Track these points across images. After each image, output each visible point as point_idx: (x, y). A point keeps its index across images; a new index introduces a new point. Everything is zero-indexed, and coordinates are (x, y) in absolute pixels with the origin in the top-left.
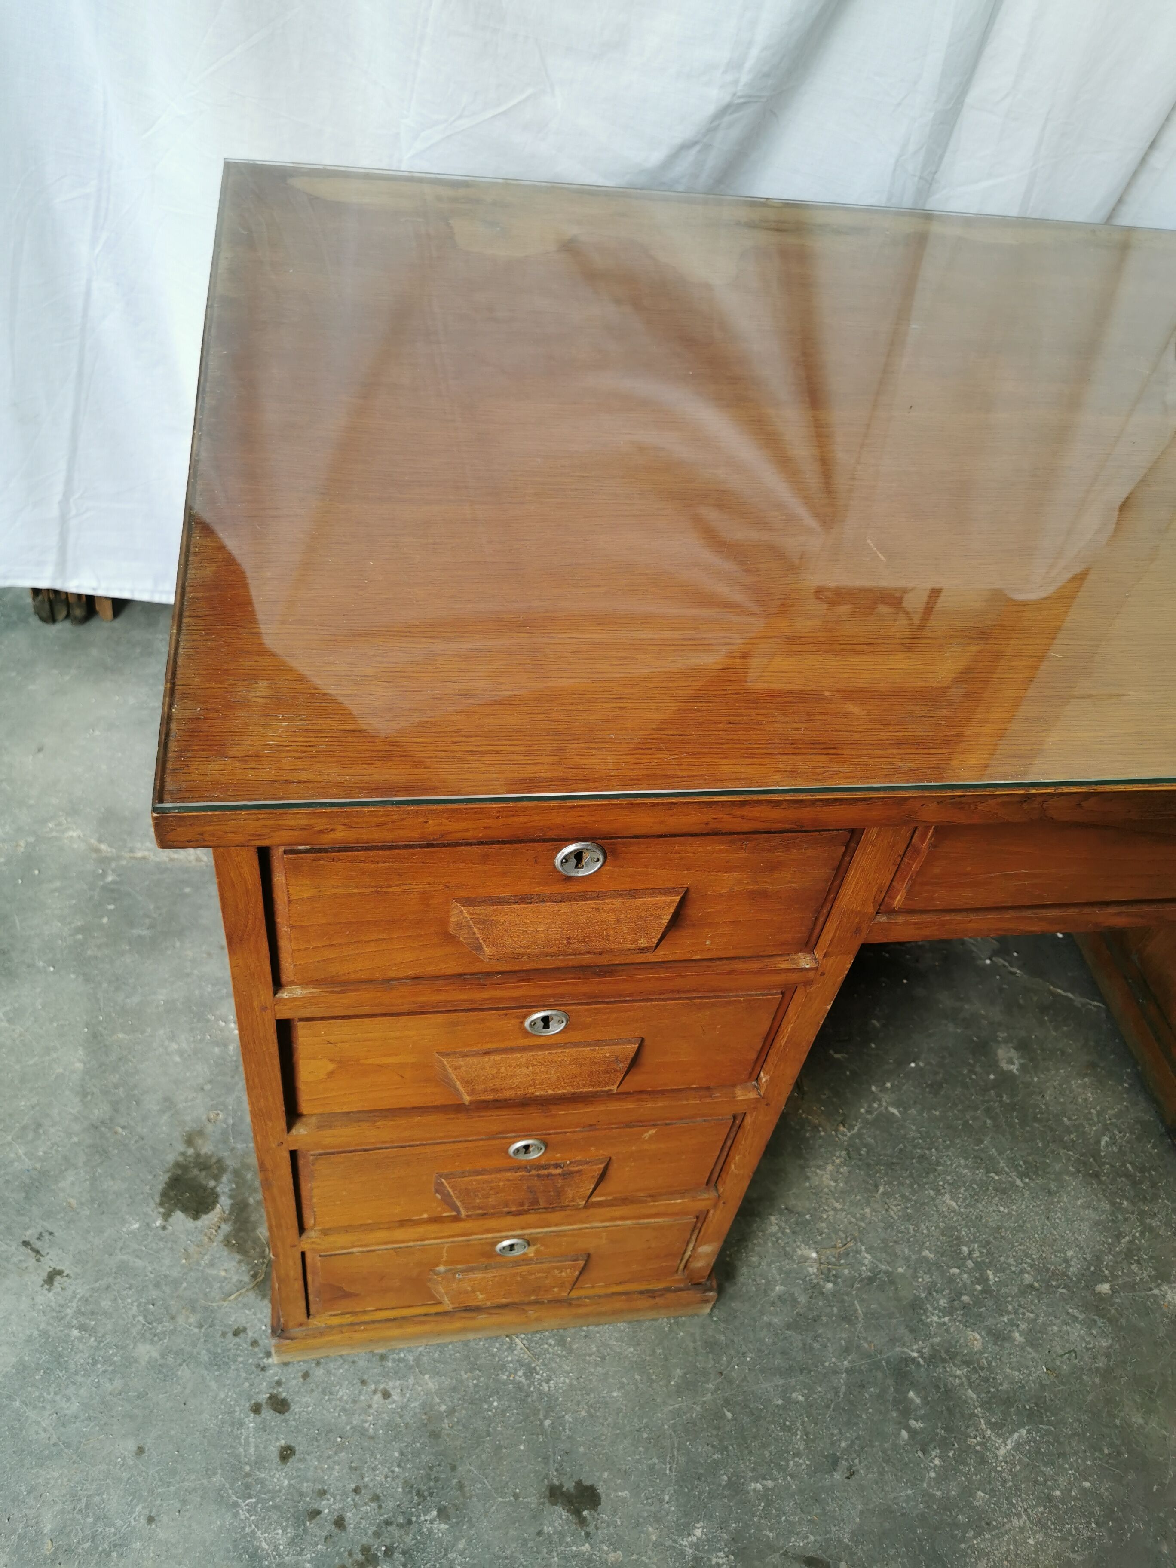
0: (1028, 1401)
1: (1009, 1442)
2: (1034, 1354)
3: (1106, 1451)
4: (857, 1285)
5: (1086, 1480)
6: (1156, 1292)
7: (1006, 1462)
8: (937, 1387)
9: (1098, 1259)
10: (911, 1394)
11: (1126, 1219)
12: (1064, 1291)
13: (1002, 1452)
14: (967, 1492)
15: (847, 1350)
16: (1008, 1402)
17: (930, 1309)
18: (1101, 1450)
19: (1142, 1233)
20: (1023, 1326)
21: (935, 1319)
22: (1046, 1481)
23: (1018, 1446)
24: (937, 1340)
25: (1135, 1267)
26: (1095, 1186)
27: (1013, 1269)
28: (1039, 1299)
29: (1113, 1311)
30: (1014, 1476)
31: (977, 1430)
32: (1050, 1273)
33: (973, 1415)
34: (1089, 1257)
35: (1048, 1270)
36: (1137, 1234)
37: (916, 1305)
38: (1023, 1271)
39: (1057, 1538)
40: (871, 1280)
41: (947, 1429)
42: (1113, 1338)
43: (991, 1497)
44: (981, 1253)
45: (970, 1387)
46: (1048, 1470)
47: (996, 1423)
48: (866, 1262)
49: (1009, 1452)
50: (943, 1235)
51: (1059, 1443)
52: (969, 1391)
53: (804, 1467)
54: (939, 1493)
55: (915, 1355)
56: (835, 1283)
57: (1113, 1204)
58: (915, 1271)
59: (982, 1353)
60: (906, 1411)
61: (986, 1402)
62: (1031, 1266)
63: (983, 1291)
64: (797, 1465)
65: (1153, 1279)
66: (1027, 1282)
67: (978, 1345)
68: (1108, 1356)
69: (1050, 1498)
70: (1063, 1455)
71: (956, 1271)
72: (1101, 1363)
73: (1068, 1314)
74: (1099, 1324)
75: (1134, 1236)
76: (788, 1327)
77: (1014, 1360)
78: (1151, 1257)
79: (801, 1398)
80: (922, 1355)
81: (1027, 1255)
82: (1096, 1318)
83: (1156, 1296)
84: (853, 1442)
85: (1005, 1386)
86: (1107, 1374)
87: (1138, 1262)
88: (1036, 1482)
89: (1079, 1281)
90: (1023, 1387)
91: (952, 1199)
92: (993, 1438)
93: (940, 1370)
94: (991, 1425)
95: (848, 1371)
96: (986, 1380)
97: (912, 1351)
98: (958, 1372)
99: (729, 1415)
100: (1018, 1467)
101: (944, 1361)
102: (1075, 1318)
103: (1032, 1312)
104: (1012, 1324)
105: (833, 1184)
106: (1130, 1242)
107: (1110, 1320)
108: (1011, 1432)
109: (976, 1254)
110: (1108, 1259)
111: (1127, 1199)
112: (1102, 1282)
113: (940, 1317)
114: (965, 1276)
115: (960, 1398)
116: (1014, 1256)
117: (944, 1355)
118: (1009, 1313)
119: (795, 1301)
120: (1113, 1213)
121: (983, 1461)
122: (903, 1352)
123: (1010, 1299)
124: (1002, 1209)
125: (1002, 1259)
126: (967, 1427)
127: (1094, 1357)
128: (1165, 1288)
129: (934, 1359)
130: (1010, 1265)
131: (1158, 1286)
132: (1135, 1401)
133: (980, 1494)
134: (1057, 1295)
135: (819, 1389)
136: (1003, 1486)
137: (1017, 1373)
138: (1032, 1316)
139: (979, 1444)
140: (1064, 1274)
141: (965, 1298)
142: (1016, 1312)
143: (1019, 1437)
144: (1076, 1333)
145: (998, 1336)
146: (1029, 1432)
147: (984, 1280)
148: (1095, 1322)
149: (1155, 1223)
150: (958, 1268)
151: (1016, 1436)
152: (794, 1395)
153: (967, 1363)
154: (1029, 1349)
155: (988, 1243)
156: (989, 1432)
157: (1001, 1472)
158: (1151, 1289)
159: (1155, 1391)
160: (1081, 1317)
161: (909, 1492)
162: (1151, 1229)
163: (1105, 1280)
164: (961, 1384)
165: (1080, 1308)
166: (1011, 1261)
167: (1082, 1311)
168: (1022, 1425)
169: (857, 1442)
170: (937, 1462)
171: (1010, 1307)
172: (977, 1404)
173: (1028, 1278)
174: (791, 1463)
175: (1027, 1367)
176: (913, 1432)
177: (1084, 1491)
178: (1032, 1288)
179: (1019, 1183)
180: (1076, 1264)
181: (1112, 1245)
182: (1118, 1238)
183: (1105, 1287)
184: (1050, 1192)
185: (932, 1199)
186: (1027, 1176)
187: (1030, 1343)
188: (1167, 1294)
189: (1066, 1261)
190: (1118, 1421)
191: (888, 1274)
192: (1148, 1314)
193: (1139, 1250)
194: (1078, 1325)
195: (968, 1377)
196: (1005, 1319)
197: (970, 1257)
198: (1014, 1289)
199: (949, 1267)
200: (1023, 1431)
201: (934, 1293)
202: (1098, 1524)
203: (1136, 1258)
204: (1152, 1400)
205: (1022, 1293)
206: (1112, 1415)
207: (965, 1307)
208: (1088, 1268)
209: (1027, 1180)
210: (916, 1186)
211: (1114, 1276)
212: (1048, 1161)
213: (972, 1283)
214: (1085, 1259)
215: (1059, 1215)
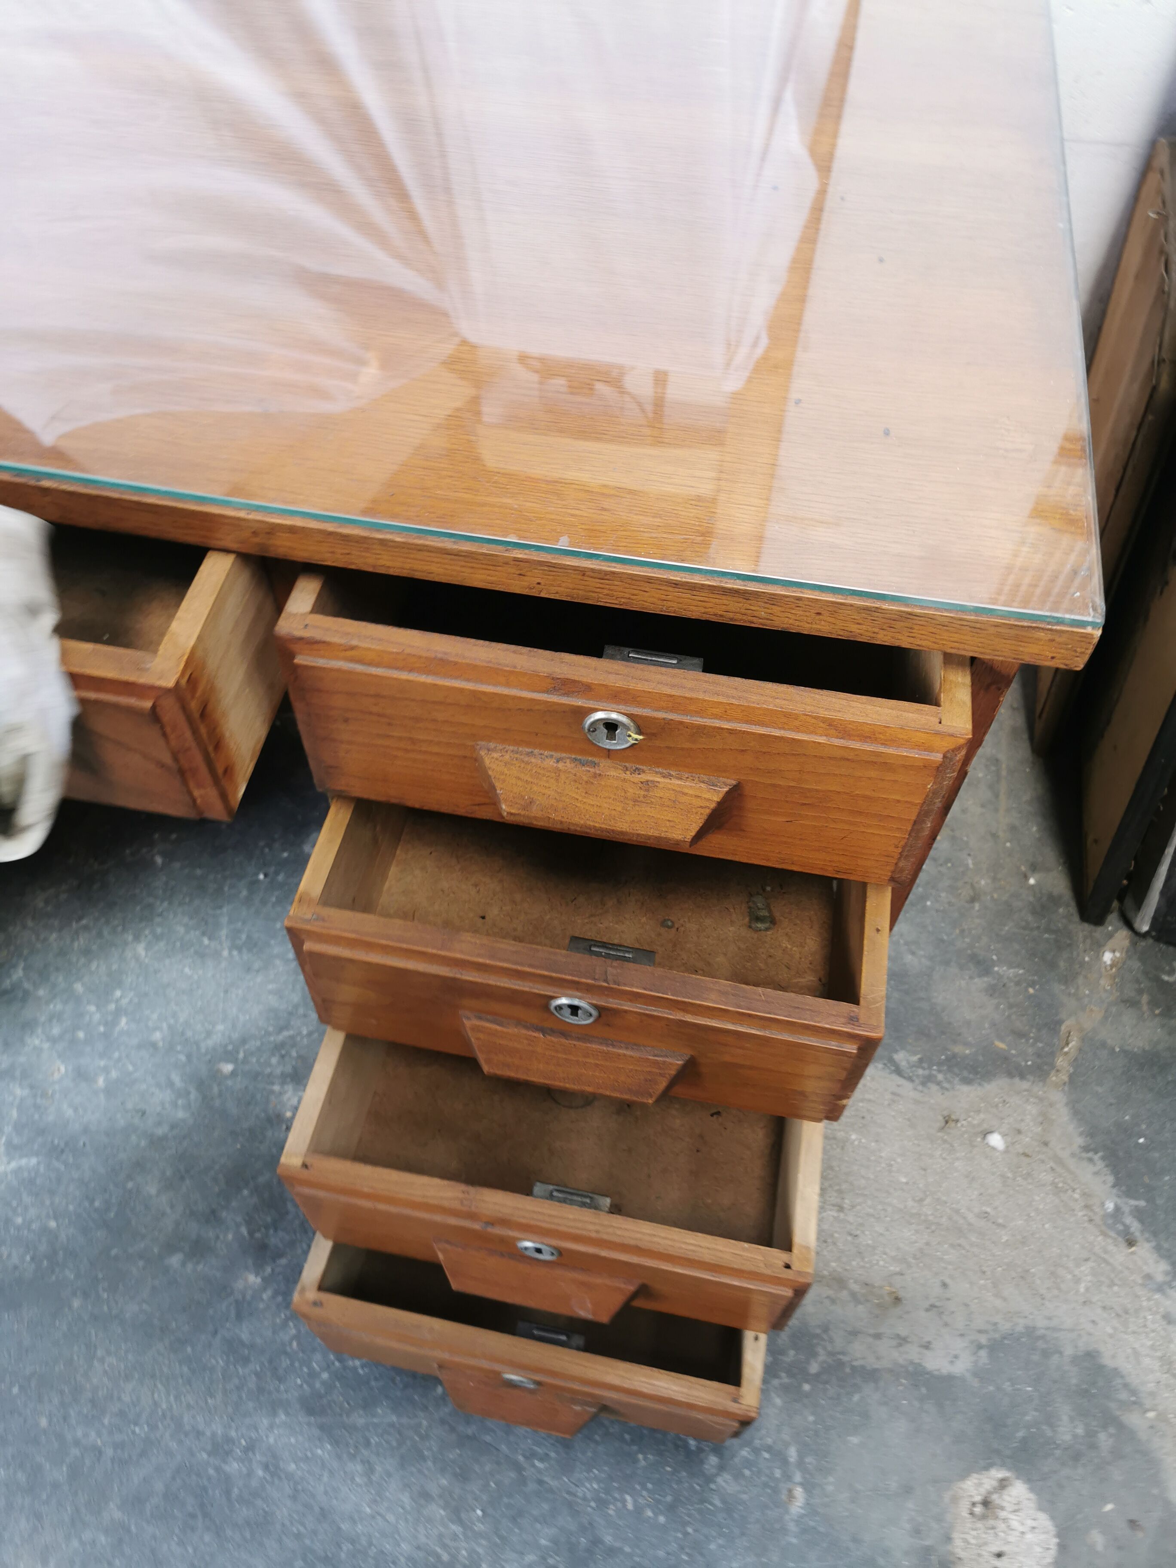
0: (61, 1137)
1: (13, 1163)
2: (102, 1101)
3: (97, 1204)
5: (55, 1220)
6: (276, 1088)
9: (244, 1041)
12: (184, 1058)
13: (1, 1169)
16: (41, 1131)
17: (39, 1033)
18: (92, 1202)
19: (310, 1032)
20: (114, 1074)
21: (37, 1043)
22: (17, 1207)
23: (17, 1171)
24: (22, 1060)
25: (274, 1060)
27: (150, 1023)
28: (152, 1056)
29: (215, 1091)
32: (183, 1039)
34: (235, 1036)
35: (183, 1034)
36: (305, 1032)
37: (28, 1027)
38: (156, 1029)
42: (193, 1113)
44: (131, 1001)
45: (19, 1108)
46: (28, 1200)
47: (15, 1144)
48: (15, 978)
50: (108, 976)
51: (59, 1182)
52: (15, 1110)
58: (54, 998)
59: (54, 1084)
61: (22, 1125)
62: (170, 1027)
63: (103, 1034)
65: (284, 1075)
66: (153, 1039)
67: (56, 1076)
68: (173, 1127)
69: (8, 1221)
70: (52, 1192)
71: (92, 1008)
72: (161, 1130)
73: (168, 1078)
74: (192, 1097)
75: (300, 1033)
77: (79, 1099)
78: (299, 1056)
81: (174, 1015)
82: (193, 1090)
83: (272, 1092)
85: (51, 1118)
86: (157, 1142)
87: (283, 1057)
88: (8, 1204)
89: (206, 1054)
90: (65, 1125)
91: (145, 949)
92: (2, 1155)
94: (10, 1146)
96: (37, 1107)
98: (19, 1092)
101: (13, 1077)
102: (171, 1084)
103: (134, 1065)
104: (106, 1070)
106: (292, 1037)
107: (205, 1098)
108: (21, 1157)
109: (126, 1001)
110: (253, 1044)
112: (227, 1061)
113: (42, 1042)
114: (98, 1016)
116: (161, 1013)
118: (110, 1059)
120: (297, 1005)
123: (123, 1048)
124: (187, 970)
125: (147, 1012)
127: (159, 1124)
128: (289, 1087)
130: (149, 1019)
131: (283, 1083)
132: (164, 1174)
134: (173, 1059)
137: (71, 1111)
138: (131, 1068)
140: (197, 1044)
141: (81, 1035)
142: (119, 1059)
143: (26, 1163)
144: (161, 1097)
145: (81, 1075)
146: (39, 1163)
147: (109, 1025)
148: (189, 1093)
150: (97, 1007)
151: (23, 1161)
153: (32, 1087)
154: (102, 1096)
155: (146, 994)
156: (3, 1149)
158: (273, 1084)
159: (192, 1172)
160: (179, 1085)
163: (235, 1061)
164: (12, 1103)
165: (185, 1078)
166: (155, 1016)
167: (184, 1081)
168: (37, 1154)
171: (116, 1055)
172: (12, 1122)
173: (157, 1036)
177: (45, 1230)
178: (154, 1045)
179: (225, 953)
180: (216, 1039)
181: (268, 1034)
182: (281, 1029)
183: (228, 1068)
184: (249, 970)
185: (126, 943)
186: (239, 949)
187: (109, 1091)
188: (286, 1092)
189: (209, 1034)
190: (130, 1185)
191: (26, 993)
192: (249, 1104)
193: (294, 1045)
194: (169, 1091)
195: (22, 1099)
196: (102, 1063)
197: (117, 1001)
198: (135, 1041)
199: (89, 1003)
200: (34, 1161)
201: (55, 1021)
202: (32, 1259)
203: (283, 1052)
204: (182, 1178)
205: (139, 1047)
206: (130, 1177)
207: (73, 1041)
208: (226, 1046)
209: (235, 953)
210: (120, 928)
211: (245, 1061)
212: (272, 942)
213: (99, 1023)
214: (230, 1037)
215: (240, 992)
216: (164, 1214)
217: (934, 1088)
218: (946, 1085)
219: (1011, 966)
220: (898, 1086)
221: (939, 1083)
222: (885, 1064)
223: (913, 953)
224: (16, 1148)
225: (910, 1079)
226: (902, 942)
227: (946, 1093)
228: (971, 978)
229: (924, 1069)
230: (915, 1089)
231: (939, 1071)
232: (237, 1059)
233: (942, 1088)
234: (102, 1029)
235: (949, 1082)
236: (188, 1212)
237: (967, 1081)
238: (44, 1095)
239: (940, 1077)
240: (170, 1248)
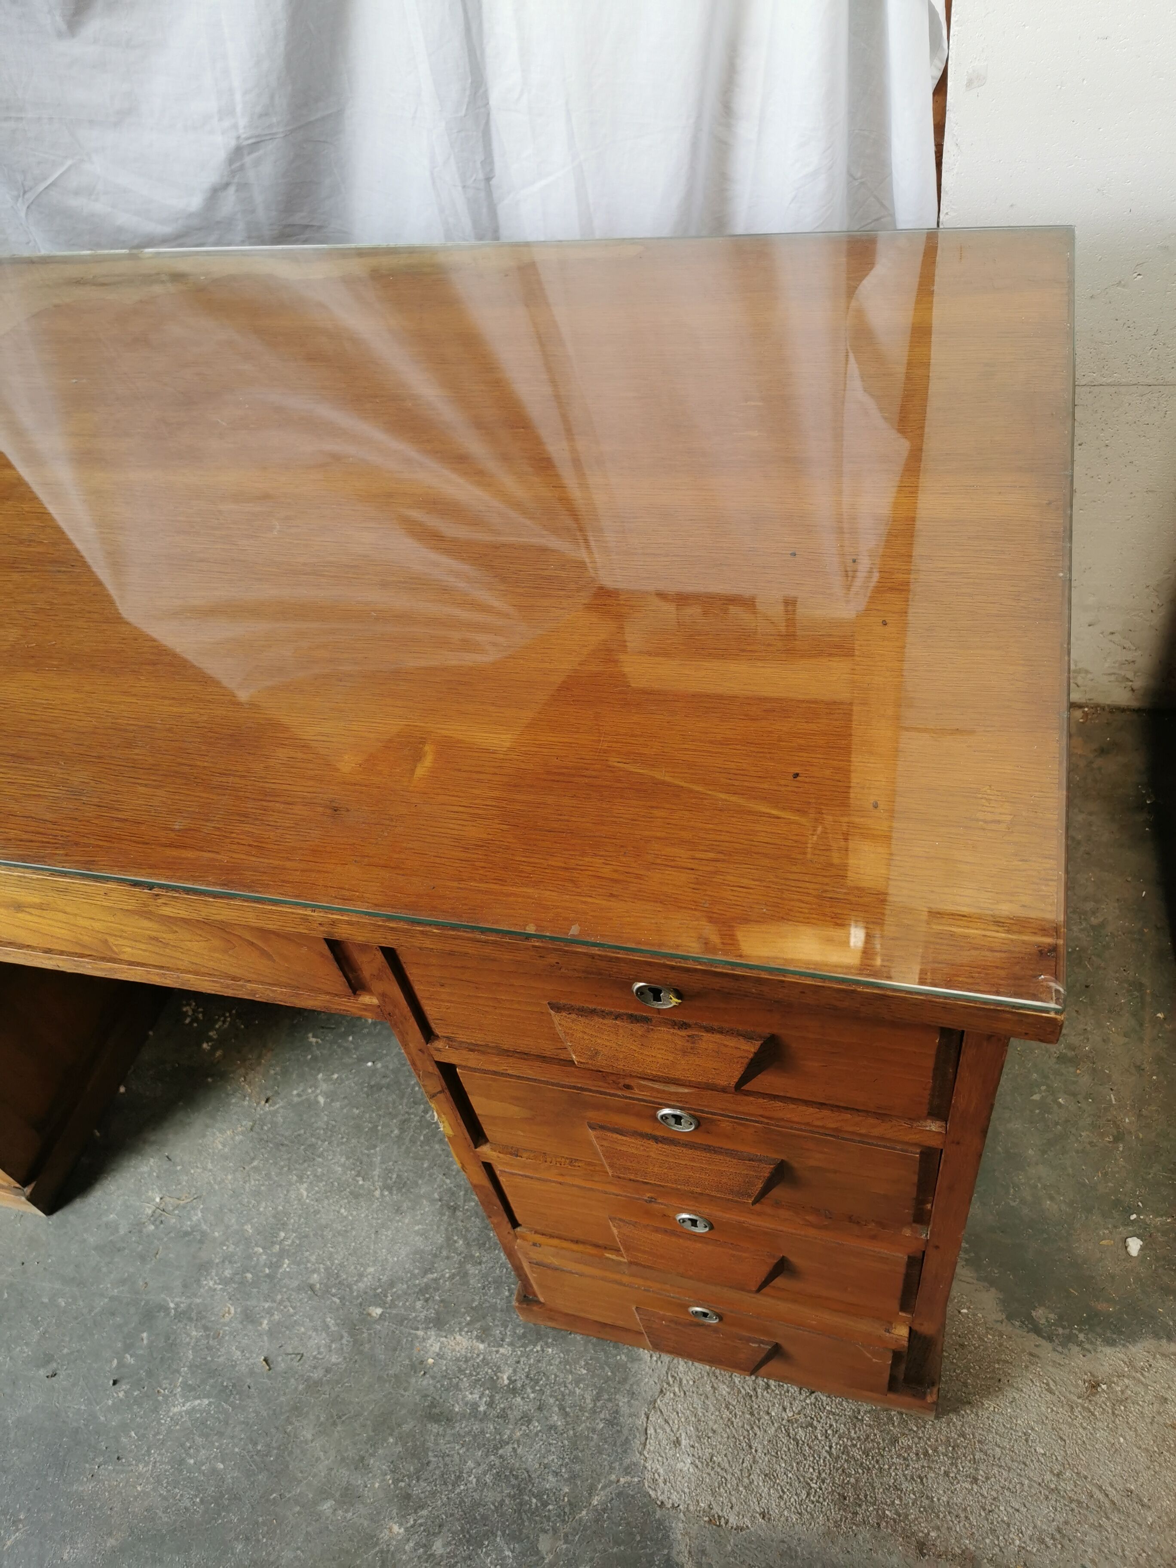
0: (230, 1379)
1: (188, 1404)
2: (267, 1344)
3: (259, 1447)
4: (172, 1235)
5: (222, 1462)
6: (420, 1333)
7: (172, 1419)
8: (168, 1338)
10: (145, 1335)
11: (448, 1258)
12: (338, 1301)
13: (176, 1410)
14: (124, 1427)
15: (123, 1282)
16: (213, 1373)
17: (213, 1274)
18: (255, 1445)
19: (452, 1277)
20: (277, 1317)
21: (211, 1283)
22: (190, 1448)
23: (192, 1411)
24: (198, 1301)
25: (419, 1304)
26: (445, 1218)
27: (309, 1265)
28: (310, 1298)
29: (365, 1335)
30: (170, 1431)
31: (170, 1384)
32: (337, 1281)
33: (178, 1371)
34: (384, 1278)
35: (338, 1277)
36: (447, 1275)
37: (204, 1267)
38: (314, 1271)
39: (161, 1495)
40: (187, 1234)
41: (150, 1373)
42: (345, 1358)
43: (139, 1440)
44: (293, 1242)
45: (193, 1348)
46: (199, 1440)
47: (190, 1385)
48: (195, 1218)
49: (180, 1413)
50: (274, 1217)
51: (227, 1423)
52: (190, 1352)
53: (25, 1355)
54: (102, 1419)
55: (172, 1305)
56: (157, 1227)
57: (448, 1238)
58: (227, 1240)
59: (225, 1325)
60: (128, 1348)
61: (197, 1366)
62: (326, 1269)
63: (268, 1276)
64: (22, 1352)
65: (427, 1320)
66: (311, 1281)
67: (227, 1318)
68: (328, 1371)
69: (182, 1462)
70: (221, 1434)
71: (260, 1250)
72: (316, 1375)
73: (324, 1321)
74: (344, 1341)
75: (443, 1276)
76: (97, 1248)
77: (246, 1341)
78: (442, 1301)
79: (63, 1304)
80: (175, 1309)
81: (331, 1257)
82: (345, 1335)
83: (417, 1337)
84: (72, 1353)
85: (221, 1359)
86: (313, 1386)
87: (427, 1300)
88: (182, 1445)
89: (357, 1298)
90: (234, 1366)
91: (307, 1190)
92: (178, 1396)
93: (181, 1325)
94: (186, 1386)
95: (112, 1299)
96: (209, 1348)
97: (172, 1302)
98: (194, 1333)
99: (6, 1296)
100: (178, 1427)
101: (190, 1319)
102: (326, 1327)
103: (294, 1308)
104: (269, 1312)
105: (220, 1147)
106: (435, 1280)
107: (355, 1342)
108: (196, 1398)
109: (289, 1242)
110: (401, 1287)
111: (465, 1238)
112: (378, 1305)
113: (215, 1283)
114: (264, 1257)
115: (178, 1353)
116: (319, 1255)
117: (194, 1315)
118: (274, 1301)
119: (116, 1230)
120: (441, 1247)
121: (155, 1410)
122: (165, 1300)
123: (285, 1290)
124: (343, 1211)
125: (307, 1254)
126: (165, 1378)
127: (315, 1368)
128: (432, 1333)
129: (183, 1315)
130: (308, 1261)
131: (427, 1329)
132: (318, 1417)
133: (133, 1434)
134: (328, 1302)
135: (81, 1303)
136: (154, 1436)
137: (239, 1353)
138: (291, 1310)
139: (163, 1396)
140: (350, 1286)
141: (249, 1276)
142: (281, 1303)
143: (199, 1404)
144: (317, 1341)
145: (249, 1317)
146: (210, 1404)
147: (276, 1266)
148: (342, 1337)
149: (472, 1270)
150: (263, 1248)
151: (197, 1402)
152: (60, 1300)
153: (206, 1328)
154: (266, 1338)
155: (307, 1236)
156: (179, 1390)
157: (162, 1424)
158: (417, 1329)
159: (344, 1418)
160: (333, 1328)
161: (83, 1407)
162: (466, 1274)
163: (382, 1304)
164: (188, 1344)
165: (339, 1321)
166: (313, 1258)
167: (338, 1325)
168: (209, 1396)
169: (76, 1354)
170: (121, 1395)
171: (279, 1297)
172: (188, 1364)
173: (315, 1278)
174: (18, 1349)
175: (251, 1352)
176: (121, 1365)
177: (214, 1471)
178: (312, 1287)
179: (377, 1193)
180: (367, 1282)
181: (415, 1277)
182: (426, 1272)
183: (377, 1311)
184: (398, 1210)
185: (290, 1184)
186: (390, 1189)
187: (271, 1333)
188: (429, 1338)
189: (361, 1276)
190: (289, 1428)
191: (204, 1234)
192: (395, 1350)
193: (436, 1289)
194: (324, 1335)
195: (198, 1340)
196: (267, 1305)
197: (281, 1243)
198: (296, 1283)
199: (257, 1245)
200: (206, 1401)
201: (227, 1263)
202: (202, 1500)
203: (427, 1296)
204: (334, 1424)
205: (299, 1289)
206: (288, 1421)
207: (243, 1283)
208: (375, 1289)
209: (386, 1193)
210: (286, 1169)
211: (393, 1305)
212: (420, 1182)
213: (265, 1265)
214: (380, 1280)
215: (389, 1233)
216: (318, 1459)
217: (1075, 1349)
218: (1087, 1346)
219: (1157, 1214)
220: (1036, 1346)
221: (1080, 1344)
222: (1023, 1322)
223: (1052, 1198)
224: (192, 1388)
225: (1050, 1339)
226: (1039, 1185)
227: (1089, 1355)
228: (1115, 1227)
229: (1064, 1328)
230: (1054, 1350)
231: (1081, 1331)
232: (385, 1303)
233: (1083, 1349)
234: (267, 1271)
235: (1092, 1343)
236: (339, 1458)
237: (1111, 1343)
238: (217, 1336)
239: (1081, 1337)
240: (324, 1494)
